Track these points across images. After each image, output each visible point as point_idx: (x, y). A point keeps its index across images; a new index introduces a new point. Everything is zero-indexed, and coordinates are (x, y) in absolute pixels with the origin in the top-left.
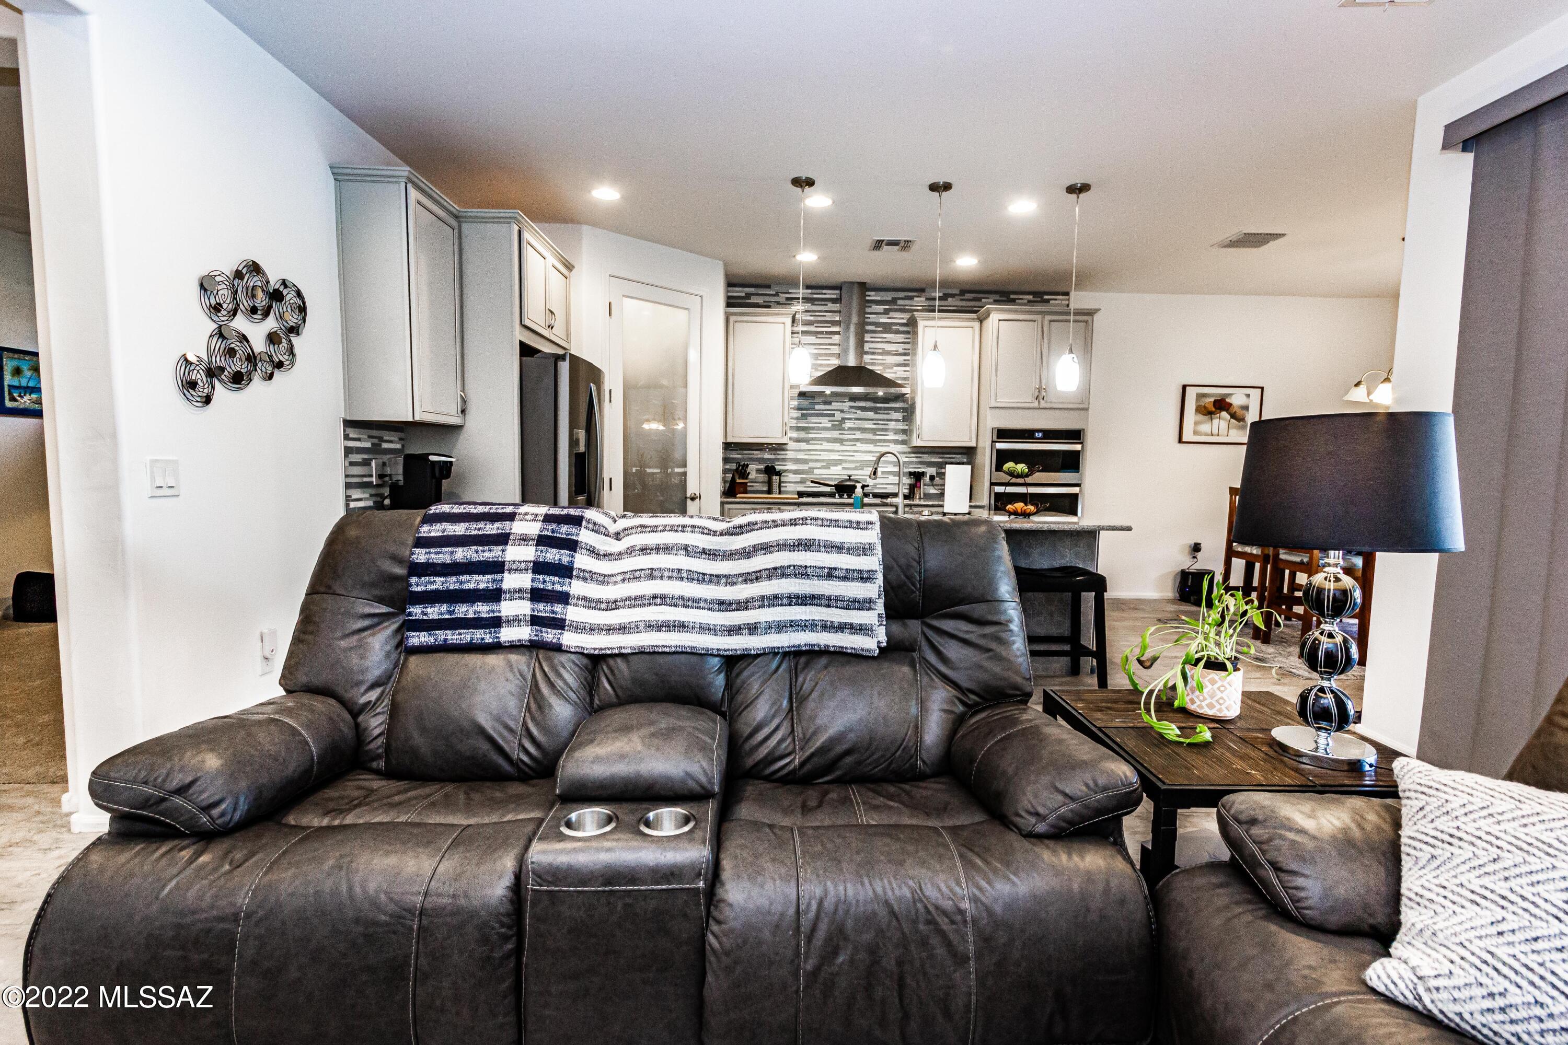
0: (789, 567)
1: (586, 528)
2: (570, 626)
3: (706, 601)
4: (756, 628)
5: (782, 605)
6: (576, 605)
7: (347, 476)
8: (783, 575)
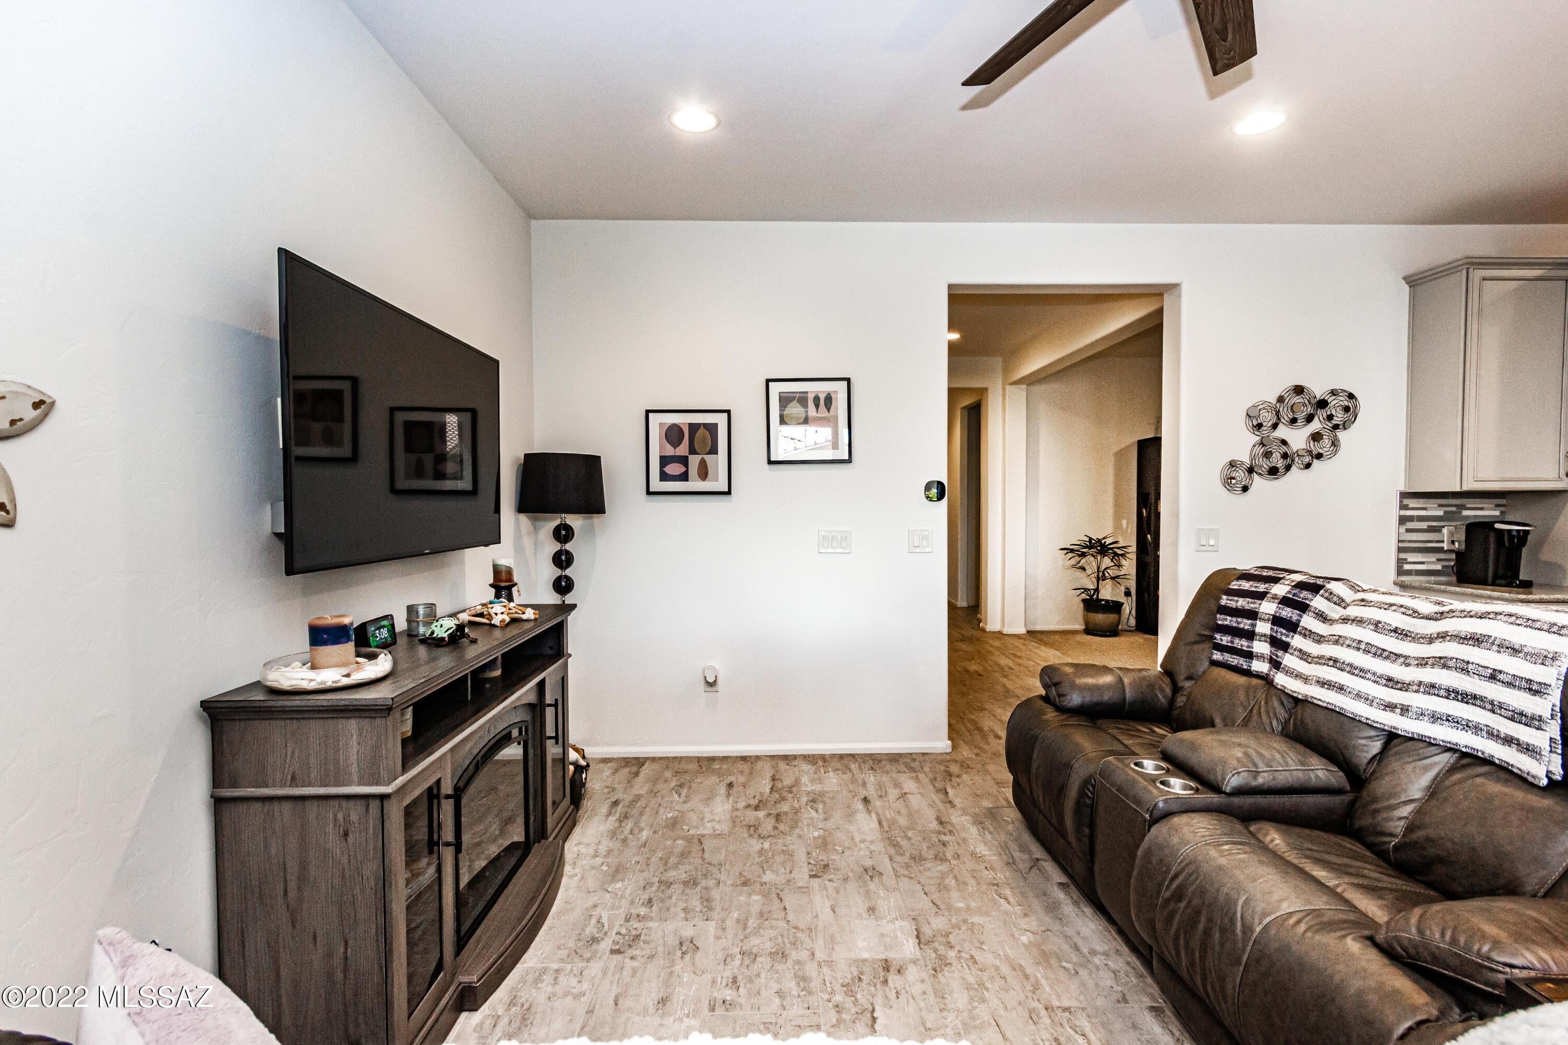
0: (1451, 659)
1: (1322, 596)
2: (1283, 669)
3: (1374, 674)
4: (1407, 710)
5: (1438, 695)
6: (1292, 654)
7: (1399, 541)
8: (1445, 666)
